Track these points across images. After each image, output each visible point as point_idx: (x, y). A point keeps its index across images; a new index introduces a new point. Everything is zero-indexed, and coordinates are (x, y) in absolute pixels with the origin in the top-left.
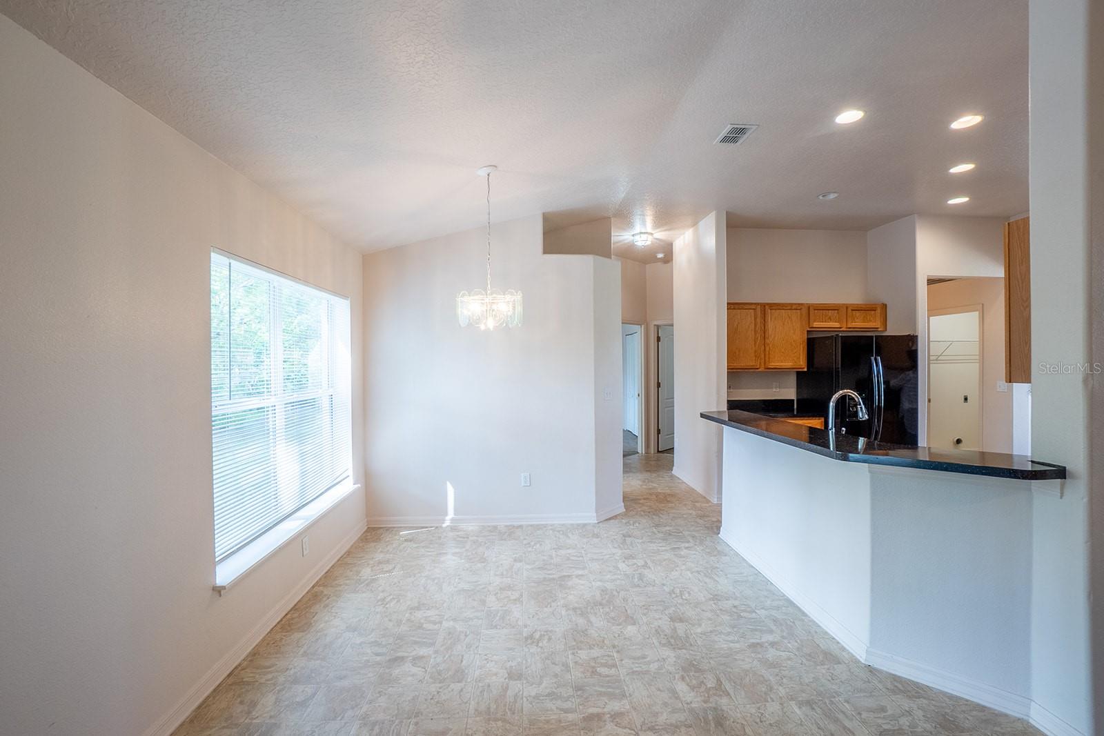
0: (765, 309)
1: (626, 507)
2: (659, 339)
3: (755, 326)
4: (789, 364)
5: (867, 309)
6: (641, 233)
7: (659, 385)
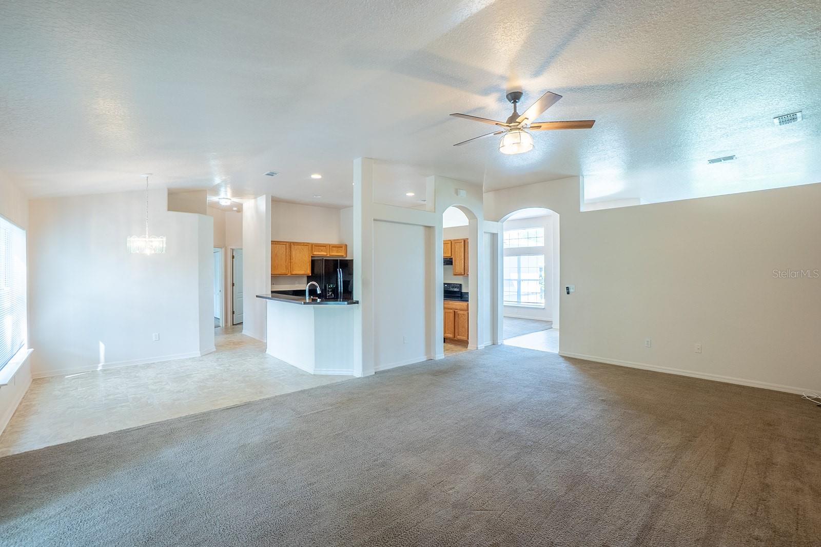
0: (291, 245)
1: (216, 349)
2: (233, 257)
3: (286, 252)
4: (302, 272)
5: (339, 247)
6: (224, 198)
7: (233, 285)
